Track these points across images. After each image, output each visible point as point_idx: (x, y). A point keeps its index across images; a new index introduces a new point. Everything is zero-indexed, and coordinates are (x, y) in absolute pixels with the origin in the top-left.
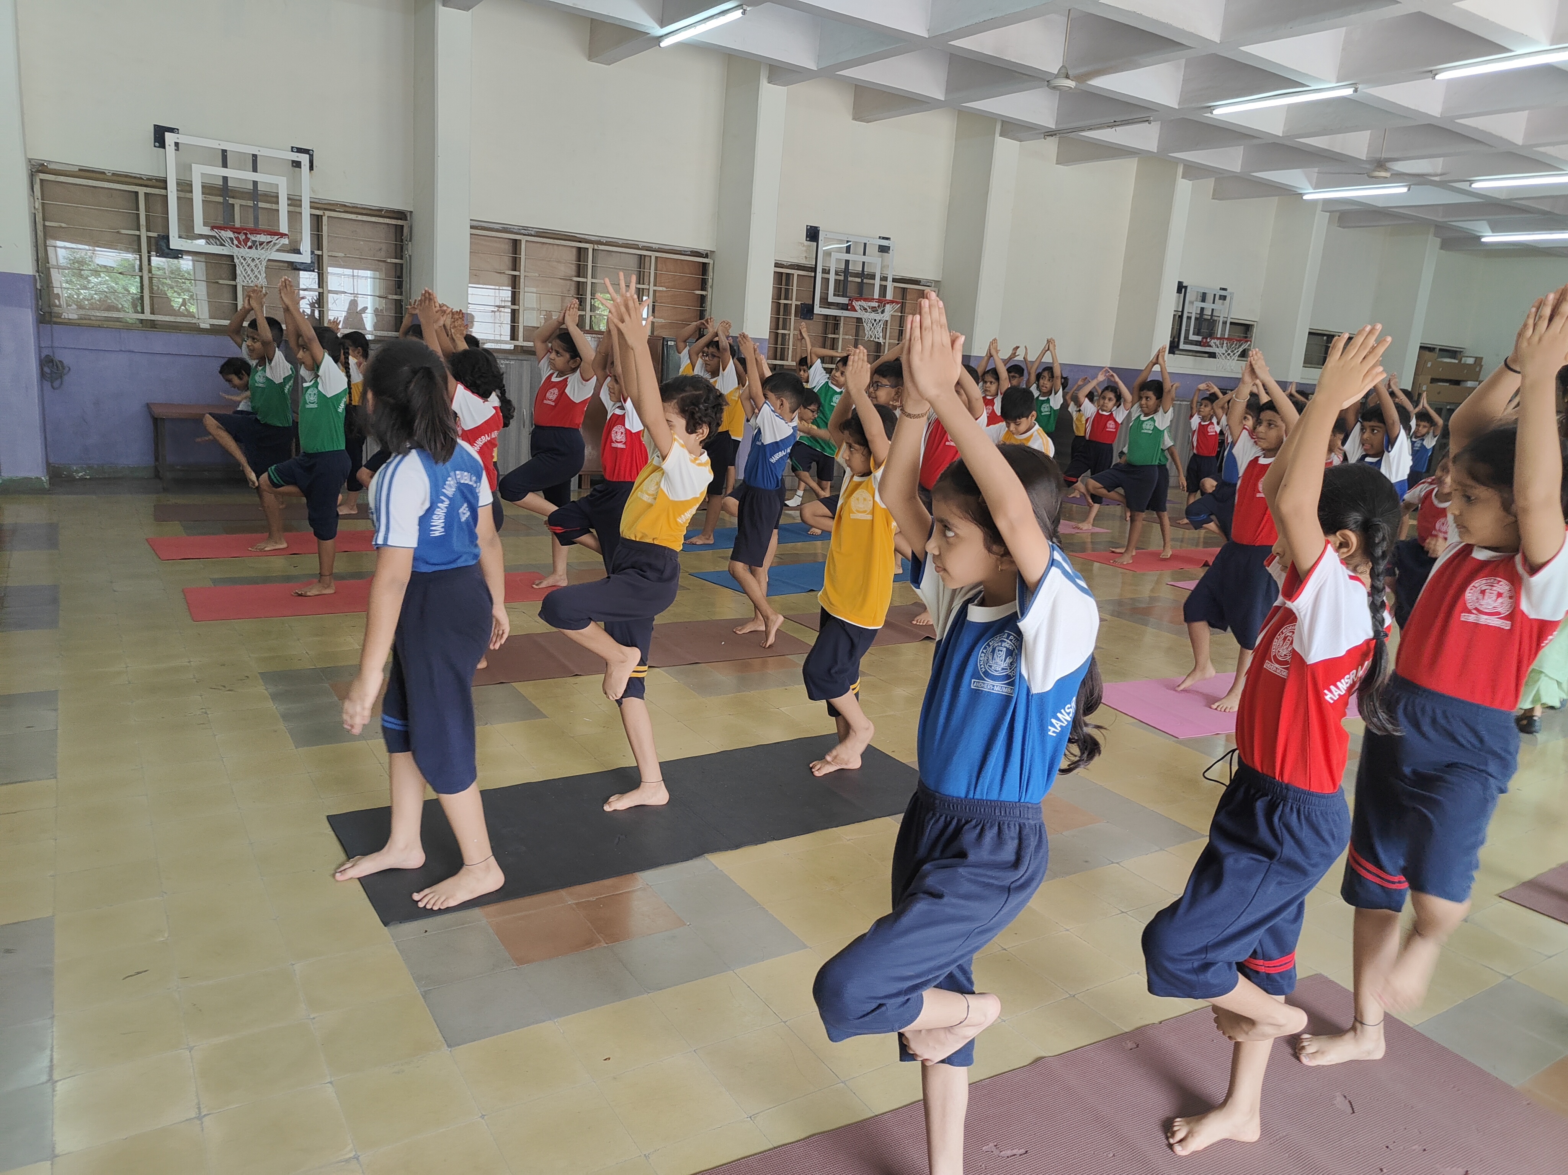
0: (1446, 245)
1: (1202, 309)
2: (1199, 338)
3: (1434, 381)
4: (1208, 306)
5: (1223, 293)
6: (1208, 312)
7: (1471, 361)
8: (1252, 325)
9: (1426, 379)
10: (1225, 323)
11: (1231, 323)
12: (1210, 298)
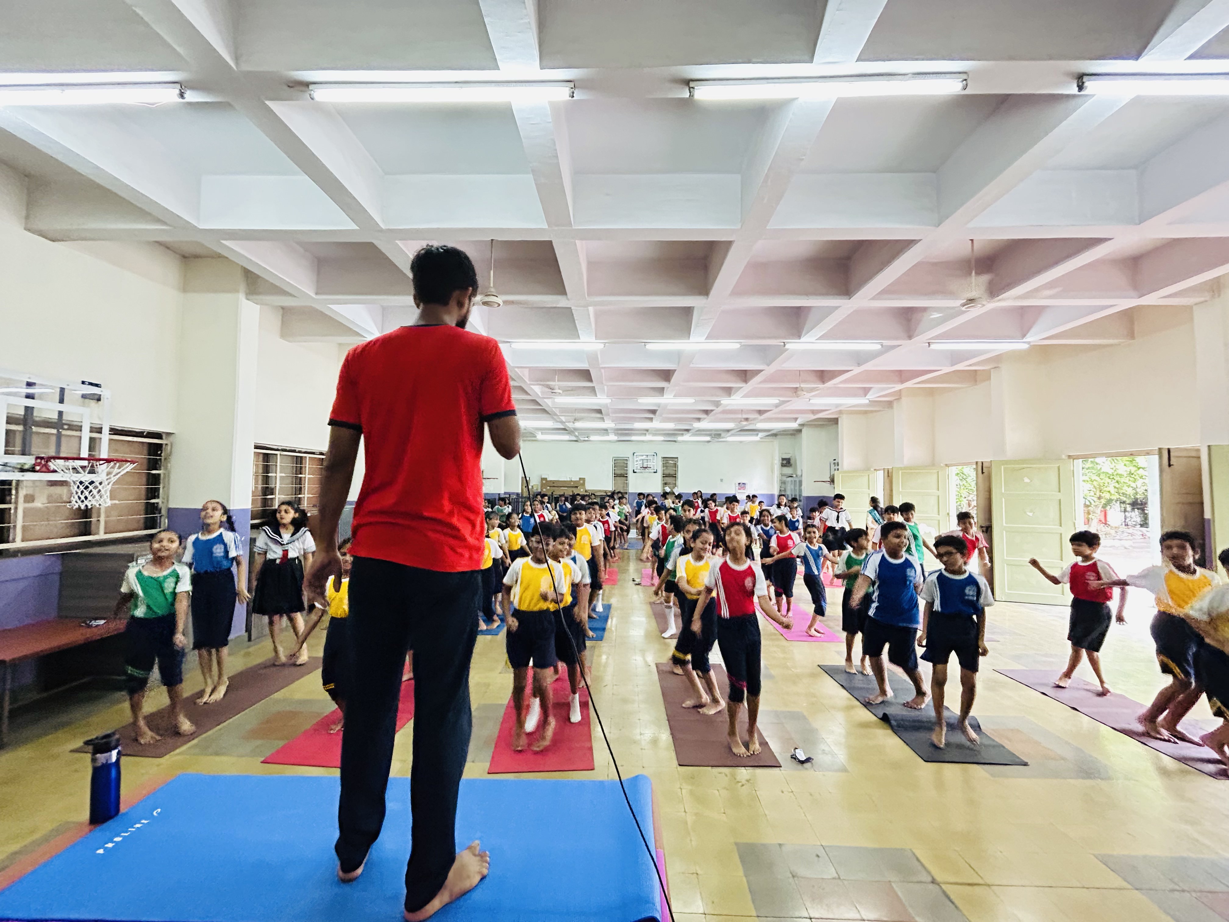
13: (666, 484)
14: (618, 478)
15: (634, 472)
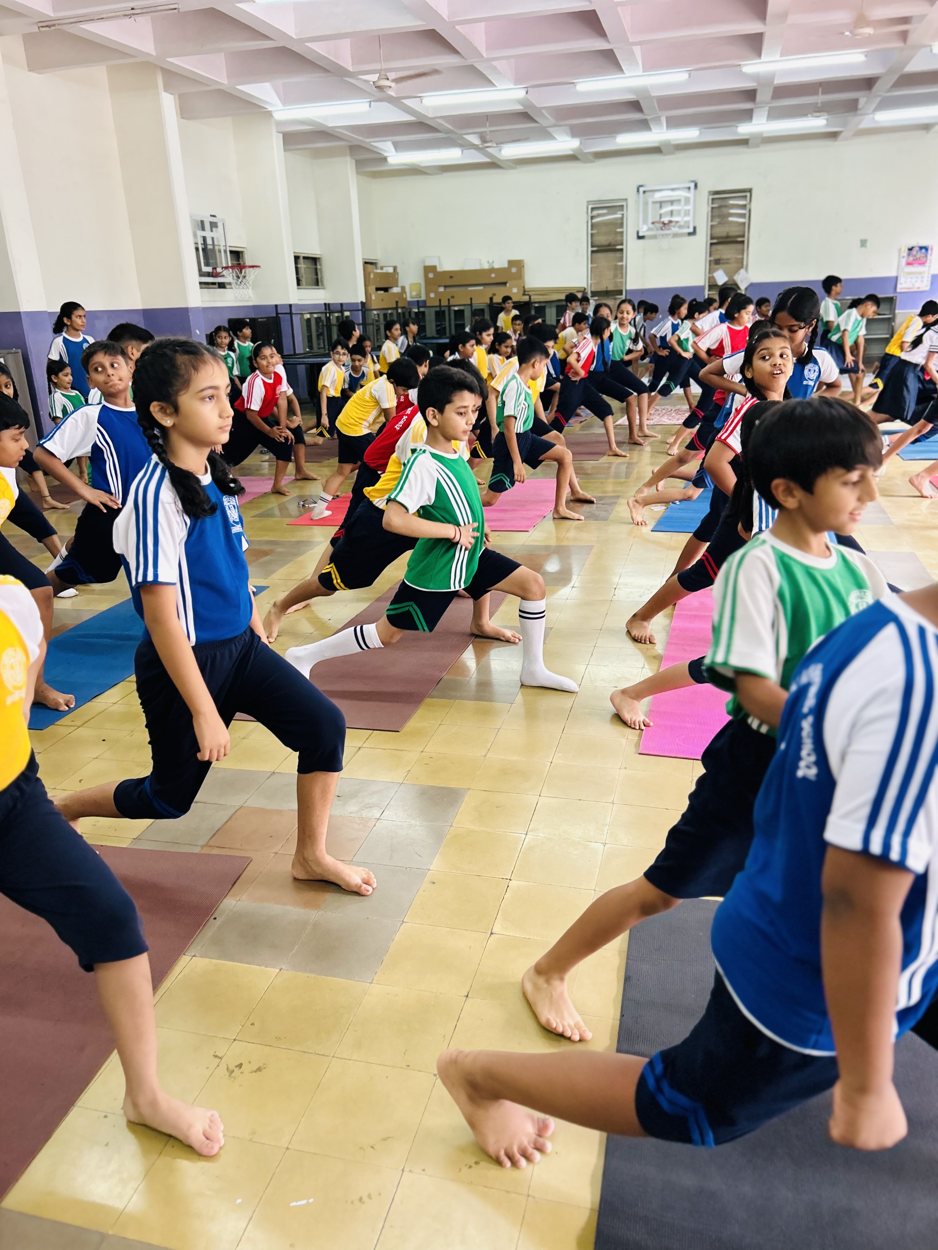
0: (359, 164)
1: (204, 239)
2: (209, 269)
3: (378, 289)
4: (208, 234)
5: (213, 220)
6: (209, 241)
7: (391, 270)
8: (242, 252)
9: (372, 289)
10: (225, 251)
11: (231, 252)
12: (207, 226)
13: (717, 262)
14: (600, 256)
15: (640, 238)
